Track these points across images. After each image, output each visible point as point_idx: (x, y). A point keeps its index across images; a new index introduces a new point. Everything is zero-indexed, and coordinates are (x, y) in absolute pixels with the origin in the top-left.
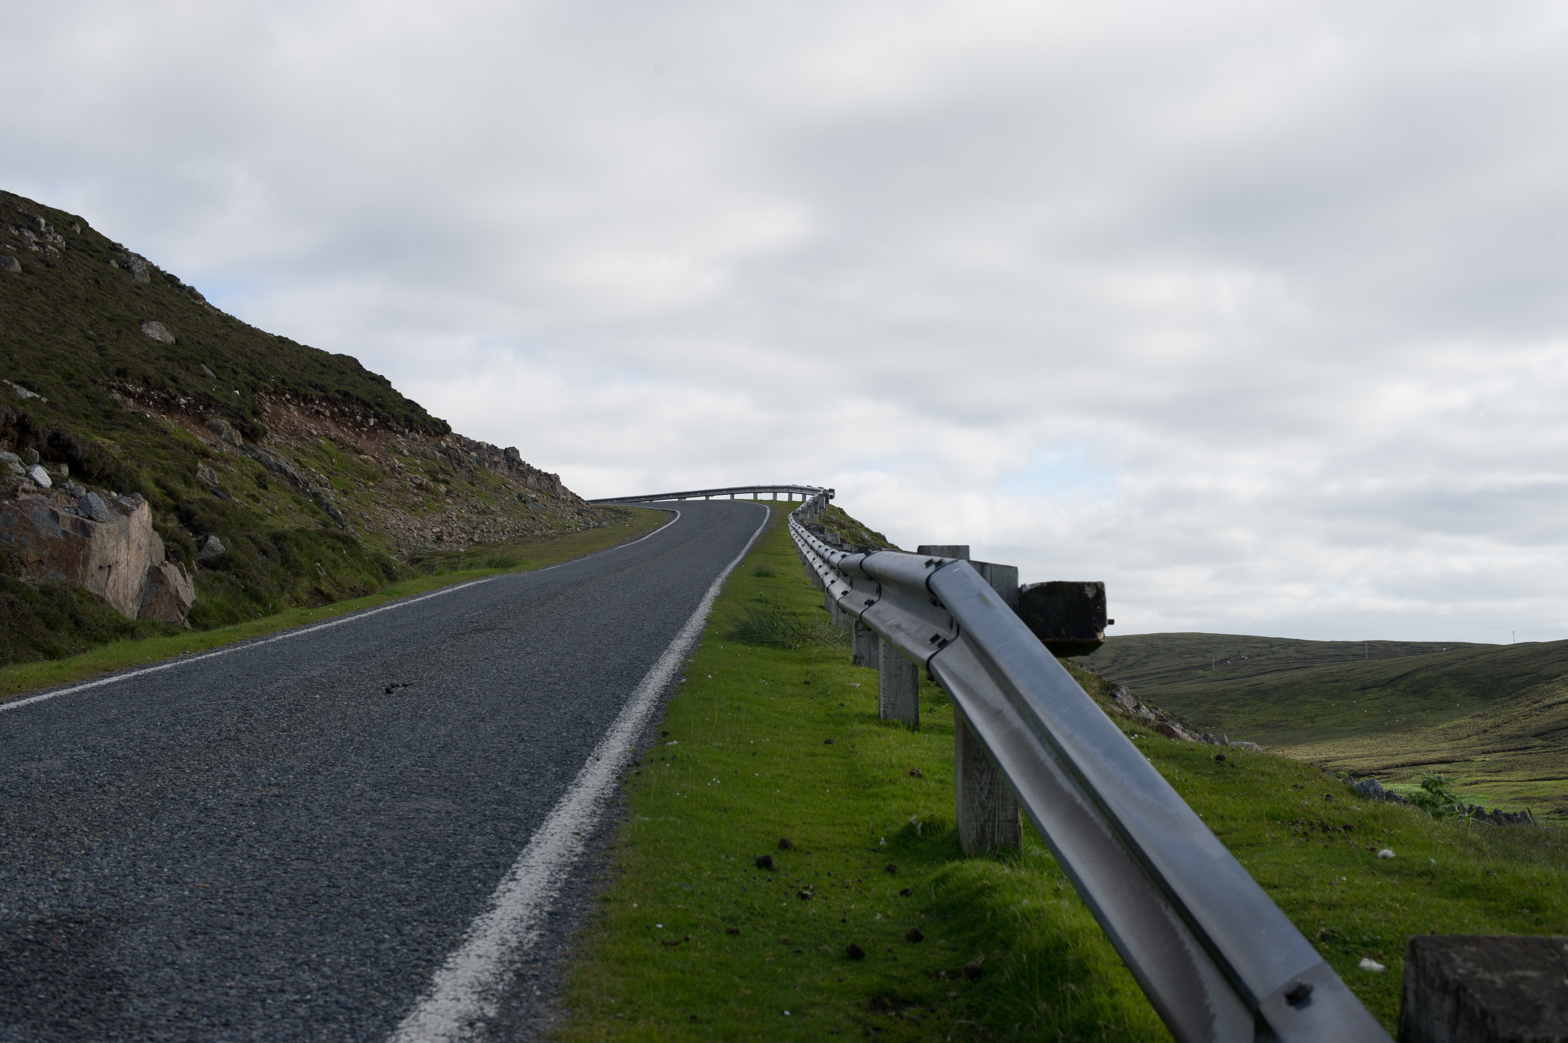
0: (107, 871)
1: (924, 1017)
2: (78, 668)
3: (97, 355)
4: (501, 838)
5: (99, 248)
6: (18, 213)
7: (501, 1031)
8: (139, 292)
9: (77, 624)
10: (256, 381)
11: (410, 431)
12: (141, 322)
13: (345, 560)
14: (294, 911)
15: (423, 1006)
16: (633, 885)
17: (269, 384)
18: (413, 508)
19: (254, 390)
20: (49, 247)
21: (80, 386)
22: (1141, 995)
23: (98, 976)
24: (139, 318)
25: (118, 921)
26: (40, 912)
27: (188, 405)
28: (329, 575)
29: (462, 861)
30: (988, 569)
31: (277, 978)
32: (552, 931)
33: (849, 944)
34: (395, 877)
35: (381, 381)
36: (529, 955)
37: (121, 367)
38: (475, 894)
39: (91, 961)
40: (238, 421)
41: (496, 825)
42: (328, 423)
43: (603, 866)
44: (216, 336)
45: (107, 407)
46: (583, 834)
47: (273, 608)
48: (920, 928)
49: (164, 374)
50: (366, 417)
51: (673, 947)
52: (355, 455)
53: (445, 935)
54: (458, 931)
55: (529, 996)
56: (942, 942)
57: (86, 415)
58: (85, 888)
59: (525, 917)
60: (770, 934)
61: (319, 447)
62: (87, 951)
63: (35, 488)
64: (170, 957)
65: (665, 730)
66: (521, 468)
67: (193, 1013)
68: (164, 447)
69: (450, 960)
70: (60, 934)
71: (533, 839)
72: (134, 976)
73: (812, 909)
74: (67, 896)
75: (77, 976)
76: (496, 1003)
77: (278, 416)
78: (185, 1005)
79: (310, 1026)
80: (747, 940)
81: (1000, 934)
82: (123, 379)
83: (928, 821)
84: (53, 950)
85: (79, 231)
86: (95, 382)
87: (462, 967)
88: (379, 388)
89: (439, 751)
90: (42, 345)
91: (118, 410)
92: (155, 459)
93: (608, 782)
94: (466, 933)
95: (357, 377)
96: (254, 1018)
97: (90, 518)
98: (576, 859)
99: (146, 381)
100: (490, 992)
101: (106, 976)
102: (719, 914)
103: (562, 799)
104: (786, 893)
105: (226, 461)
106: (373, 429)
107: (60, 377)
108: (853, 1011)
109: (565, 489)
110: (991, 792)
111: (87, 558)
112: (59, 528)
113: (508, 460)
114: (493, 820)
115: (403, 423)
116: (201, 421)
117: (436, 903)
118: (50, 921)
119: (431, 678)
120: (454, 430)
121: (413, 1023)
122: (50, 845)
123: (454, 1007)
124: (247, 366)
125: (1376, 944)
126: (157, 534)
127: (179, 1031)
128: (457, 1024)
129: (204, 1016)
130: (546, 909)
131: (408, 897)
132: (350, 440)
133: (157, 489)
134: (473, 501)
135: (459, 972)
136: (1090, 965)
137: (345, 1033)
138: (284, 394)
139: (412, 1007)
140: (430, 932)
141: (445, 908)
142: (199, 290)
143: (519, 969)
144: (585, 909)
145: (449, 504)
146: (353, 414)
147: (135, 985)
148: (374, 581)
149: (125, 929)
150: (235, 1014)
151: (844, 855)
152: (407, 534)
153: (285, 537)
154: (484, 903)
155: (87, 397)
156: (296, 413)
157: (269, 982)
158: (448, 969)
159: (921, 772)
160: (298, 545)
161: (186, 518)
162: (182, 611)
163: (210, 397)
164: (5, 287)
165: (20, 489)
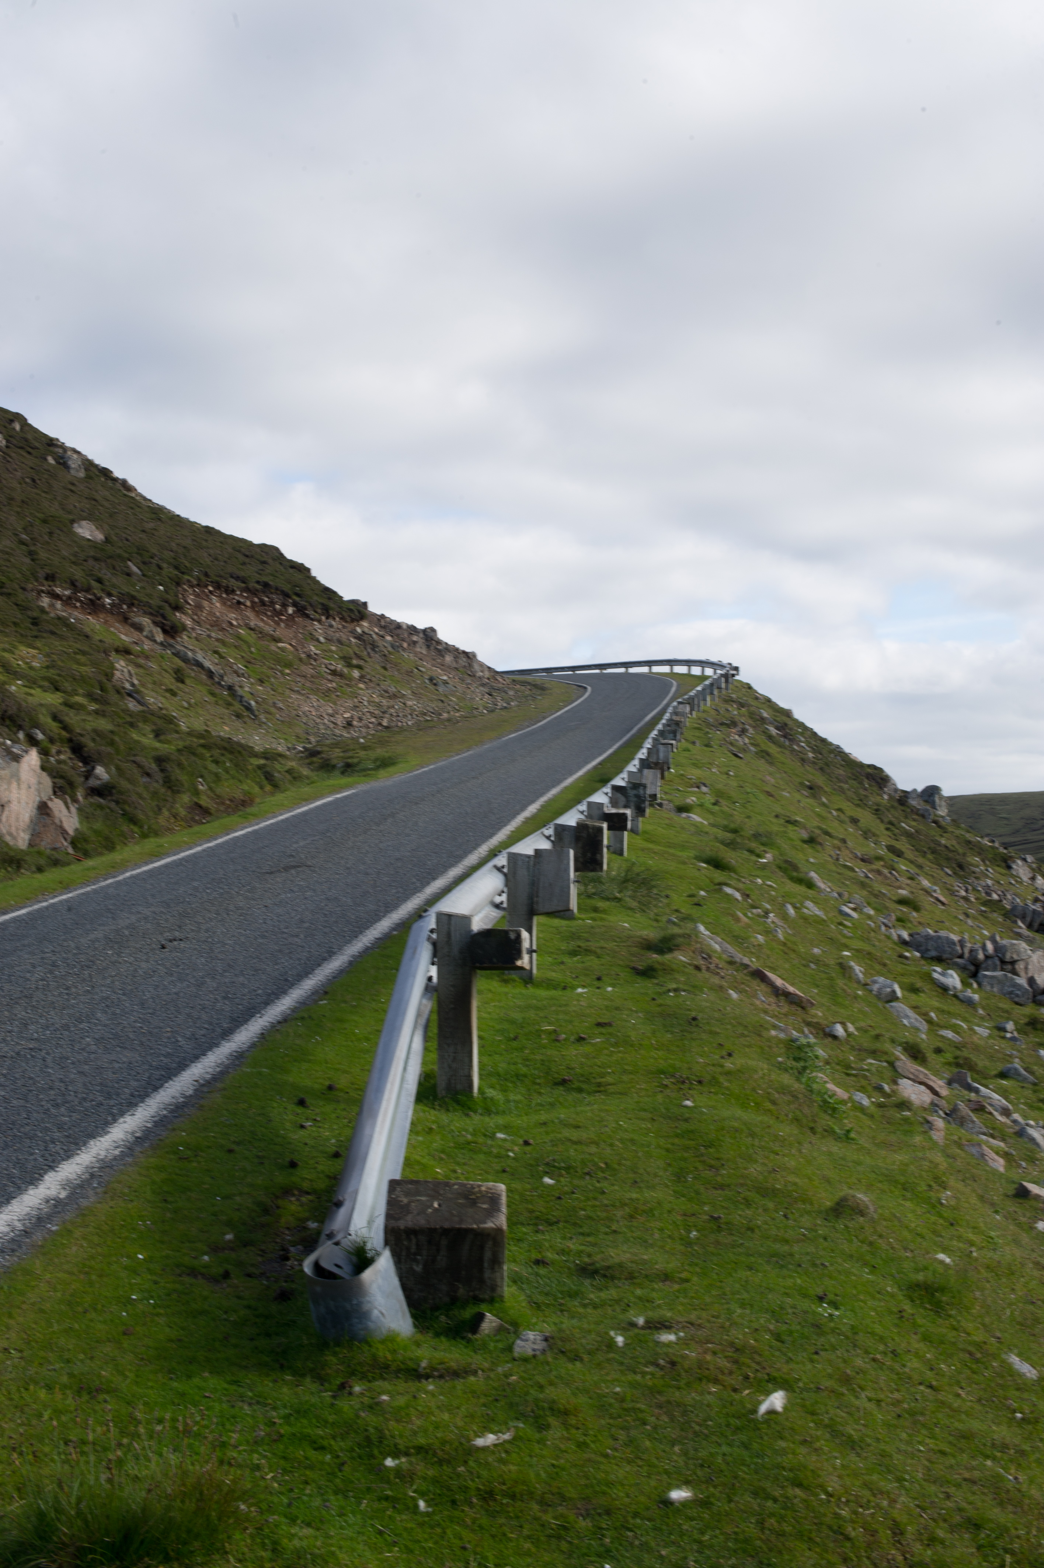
3: (27, 560)
4: (148, 1084)
5: (37, 444)
8: (73, 488)
10: (180, 575)
11: (327, 618)
12: (73, 522)
13: (227, 772)
17: (192, 576)
18: (326, 694)
19: (178, 584)
21: (10, 594)
24: (71, 517)
27: (113, 605)
28: (210, 789)
32: (129, 1149)
35: (301, 569)
36: (106, 1163)
37: (50, 571)
40: (159, 619)
42: (249, 613)
43: (192, 1106)
44: (143, 531)
45: (35, 614)
46: (201, 1081)
49: (91, 575)
50: (284, 606)
52: (273, 644)
55: (89, 1187)
57: (15, 624)
59: (120, 1140)
61: (238, 637)
65: (328, 990)
66: (439, 647)
68: (84, 653)
71: (165, 1085)
76: (69, 1191)
77: (201, 608)
80: (236, 1156)
82: (51, 583)
85: (18, 427)
86: (24, 589)
87: (63, 1171)
88: (298, 576)
89: (161, 1008)
91: (45, 617)
92: (75, 666)
94: (80, 1150)
95: (278, 565)
98: (181, 1100)
100: (70, 1185)
102: (232, 1139)
105: (147, 657)
106: (291, 617)
109: (482, 665)
113: (426, 640)
114: (153, 1070)
115: (319, 611)
116: (125, 620)
117: (77, 1131)
119: (206, 931)
120: (374, 611)
123: (45, 1193)
124: (172, 561)
126: (44, 774)
132: (268, 629)
134: (384, 685)
135: (60, 1173)
138: (206, 586)
140: (62, 1149)
142: (132, 482)
143: (94, 1172)
145: (361, 689)
146: (272, 603)
148: (256, 790)
152: (318, 720)
153: (168, 759)
154: (104, 1131)
155: (17, 605)
156: (218, 605)
158: (55, 1172)
160: (180, 765)
161: (77, 749)
162: (65, 839)
163: (133, 597)
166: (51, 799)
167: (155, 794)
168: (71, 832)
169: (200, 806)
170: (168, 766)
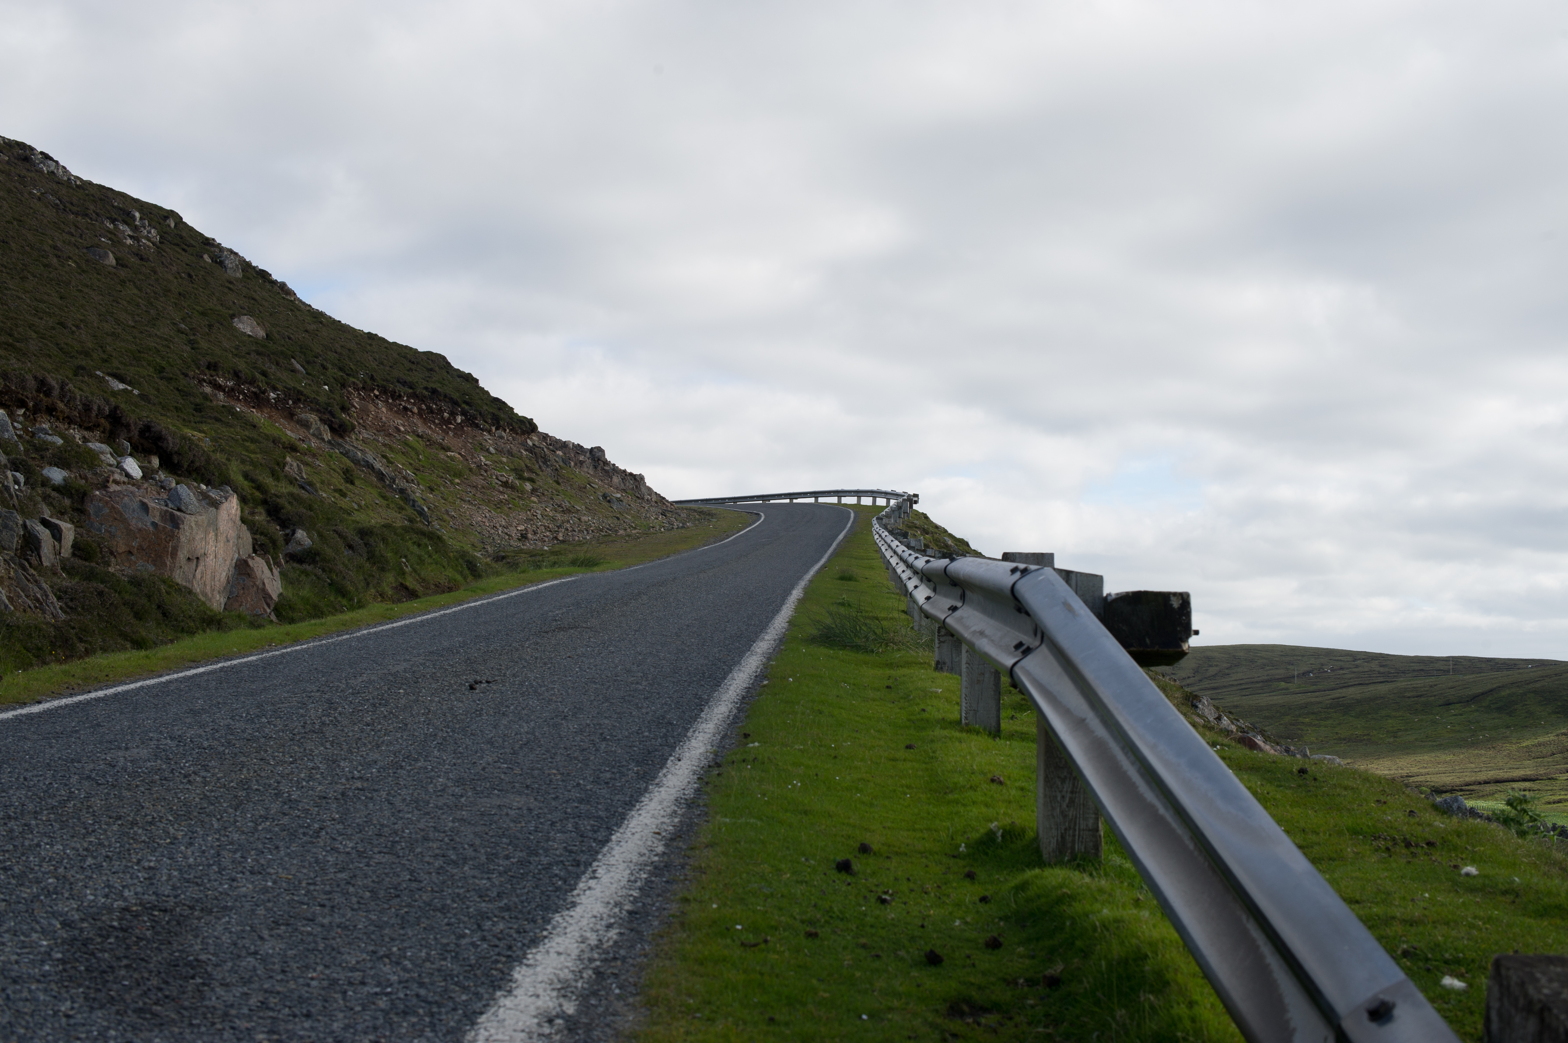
0: (191, 860)
1: (1002, 1025)
2: (165, 658)
3: (188, 348)
4: (582, 836)
5: (192, 242)
6: (113, 206)
7: (580, 1028)
8: (231, 286)
9: (164, 614)
10: (345, 376)
11: (497, 429)
12: (233, 316)
13: (430, 556)
14: (377, 904)
15: (502, 1001)
16: (714, 885)
17: (357, 379)
18: (498, 505)
19: (343, 386)
20: (144, 241)
21: (171, 379)
22: (1220, 1007)
23: (181, 964)
24: (231, 312)
25: (202, 910)
26: (125, 900)
27: (277, 399)
28: (415, 570)
29: (542, 858)
30: (1073, 577)
31: (358, 970)
32: (632, 930)
33: (928, 949)
34: (476, 873)
35: (469, 379)
36: (608, 953)
37: (212, 361)
38: (556, 891)
39: (174, 949)
40: (327, 416)
41: (577, 823)
42: (416, 420)
43: (683, 866)
44: (306, 331)
45: (198, 400)
46: (664, 834)
47: (359, 602)
48: (999, 935)
49: (255, 368)
50: (453, 414)
51: (752, 949)
52: (442, 452)
53: (525, 932)
54: (539, 928)
55: (607, 994)
56: (1021, 950)
57: (176, 408)
58: (170, 877)
59: (605, 916)
60: (849, 938)
61: (406, 443)
62: (171, 939)
63: (126, 480)
64: (252, 947)
65: (747, 732)
66: (606, 468)
67: (275, 1003)
68: (253, 441)
69: (530, 956)
70: (145, 922)
71: (613, 837)
72: (216, 965)
73: (891, 914)
74: (152, 884)
75: (161, 963)
76: (575, 1000)
77: (366, 412)
78: (267, 995)
79: (390, 1018)
80: (826, 943)
81: (1079, 943)
82: (213, 373)
83: (1008, 828)
84: (138, 938)
85: (173, 225)
86: (186, 375)
87: (541, 964)
88: (466, 386)
89: (521, 748)
90: (135, 338)
91: (209, 403)
92: (244, 453)
93: (689, 782)
94: (546, 930)
95: (445, 374)
96: (335, 1010)
97: (179, 510)
98: (656, 858)
99: (236, 375)
100: (570, 989)
101: (189, 964)
102: (798, 917)
103: (643, 799)
104: (865, 897)
105: (314, 456)
106: (460, 427)
107: (151, 370)
108: (930, 1017)
109: (649, 489)
110: (1072, 801)
111: (175, 550)
112: (148, 520)
113: (593, 459)
114: (574, 818)
115: (490, 421)
116: (290, 415)
117: (516, 900)
118: (134, 908)
119: (514, 675)
120: (541, 429)
121: (493, 1018)
122: (135, 833)
123: (533, 1004)
124: (337, 362)
125: (1458, 962)
126: (244, 527)
127: (261, 1021)
128: (536, 1021)
129: (285, 1006)
130: (626, 907)
131: (489, 893)
132: (437, 437)
133: (246, 482)
134: (558, 499)
135: (539, 969)
136: (1169, 976)
137: (425, 1026)
138: (373, 390)
139: (492, 1002)
140: (511, 928)
141: (526, 904)
142: (291, 285)
143: (598, 967)
144: (664, 909)
145: (535, 502)
146: (441, 411)
147: (217, 974)
148: (459, 577)
149: (209, 918)
150: (316, 1005)
151: (924, 860)
152: (492, 531)
153: (371, 532)
154: (565, 900)
155: (178, 389)
156: (384, 410)
157: (350, 974)
158: (528, 966)
159: (1002, 779)
160: (384, 540)
161: (274, 511)
162: (269, 607)
163: (300, 392)
164: (99, 280)
165: (111, 480)
166: (253, 558)
167: (360, 567)
168: (275, 597)
169: (406, 588)
170: (372, 540)
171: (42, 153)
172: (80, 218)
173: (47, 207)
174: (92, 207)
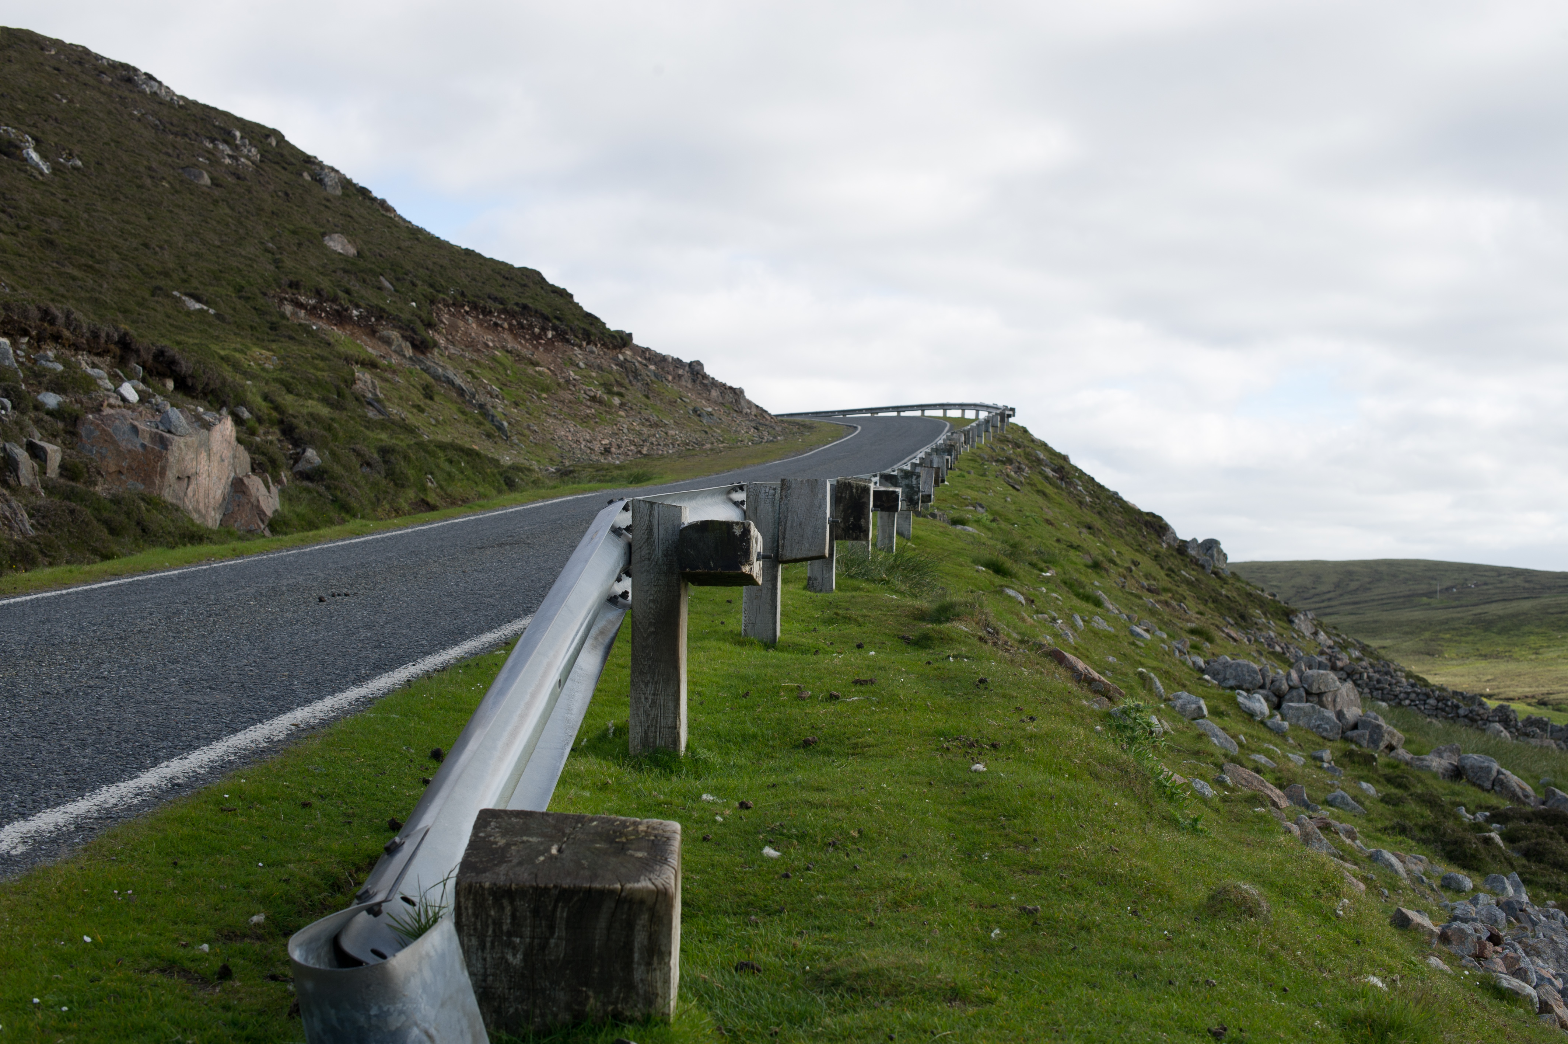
3: (272, 268)
5: (293, 160)
6: (214, 126)
8: (328, 204)
9: (144, 530)
10: (435, 293)
11: (588, 344)
12: (324, 234)
17: (448, 295)
18: (585, 420)
19: (432, 302)
20: (243, 160)
21: (249, 298)
24: (322, 230)
27: (360, 317)
28: (441, 487)
35: (564, 295)
36: (111, 813)
37: (294, 280)
40: (409, 333)
42: (506, 335)
44: (399, 248)
45: (274, 319)
46: (302, 725)
49: (339, 286)
50: (544, 329)
52: (531, 367)
57: (252, 328)
61: (494, 359)
63: (121, 403)
66: (705, 382)
68: (323, 359)
77: (456, 328)
82: (295, 291)
83: (618, 727)
85: (274, 143)
86: (265, 294)
88: (559, 301)
90: (218, 257)
91: (284, 322)
92: (312, 371)
95: (539, 289)
97: (169, 432)
98: (264, 745)
99: (318, 293)
105: (394, 372)
106: (551, 342)
107: (231, 289)
109: (749, 402)
111: (163, 470)
112: (138, 442)
113: (692, 373)
115: (581, 336)
116: (373, 332)
120: (634, 343)
124: (427, 279)
126: (241, 448)
132: (526, 352)
134: (646, 414)
138: (463, 306)
142: (391, 202)
145: (622, 417)
146: (531, 326)
148: (490, 490)
152: (575, 445)
153: (393, 450)
155: (255, 309)
156: (474, 325)
160: (406, 458)
161: (288, 431)
162: (263, 522)
163: (382, 310)
164: (192, 200)
165: (106, 403)
166: (248, 477)
167: (375, 484)
168: (269, 513)
169: (428, 504)
170: (393, 458)
171: (146, 74)
172: (179, 139)
173: (146, 128)
174: (192, 127)
